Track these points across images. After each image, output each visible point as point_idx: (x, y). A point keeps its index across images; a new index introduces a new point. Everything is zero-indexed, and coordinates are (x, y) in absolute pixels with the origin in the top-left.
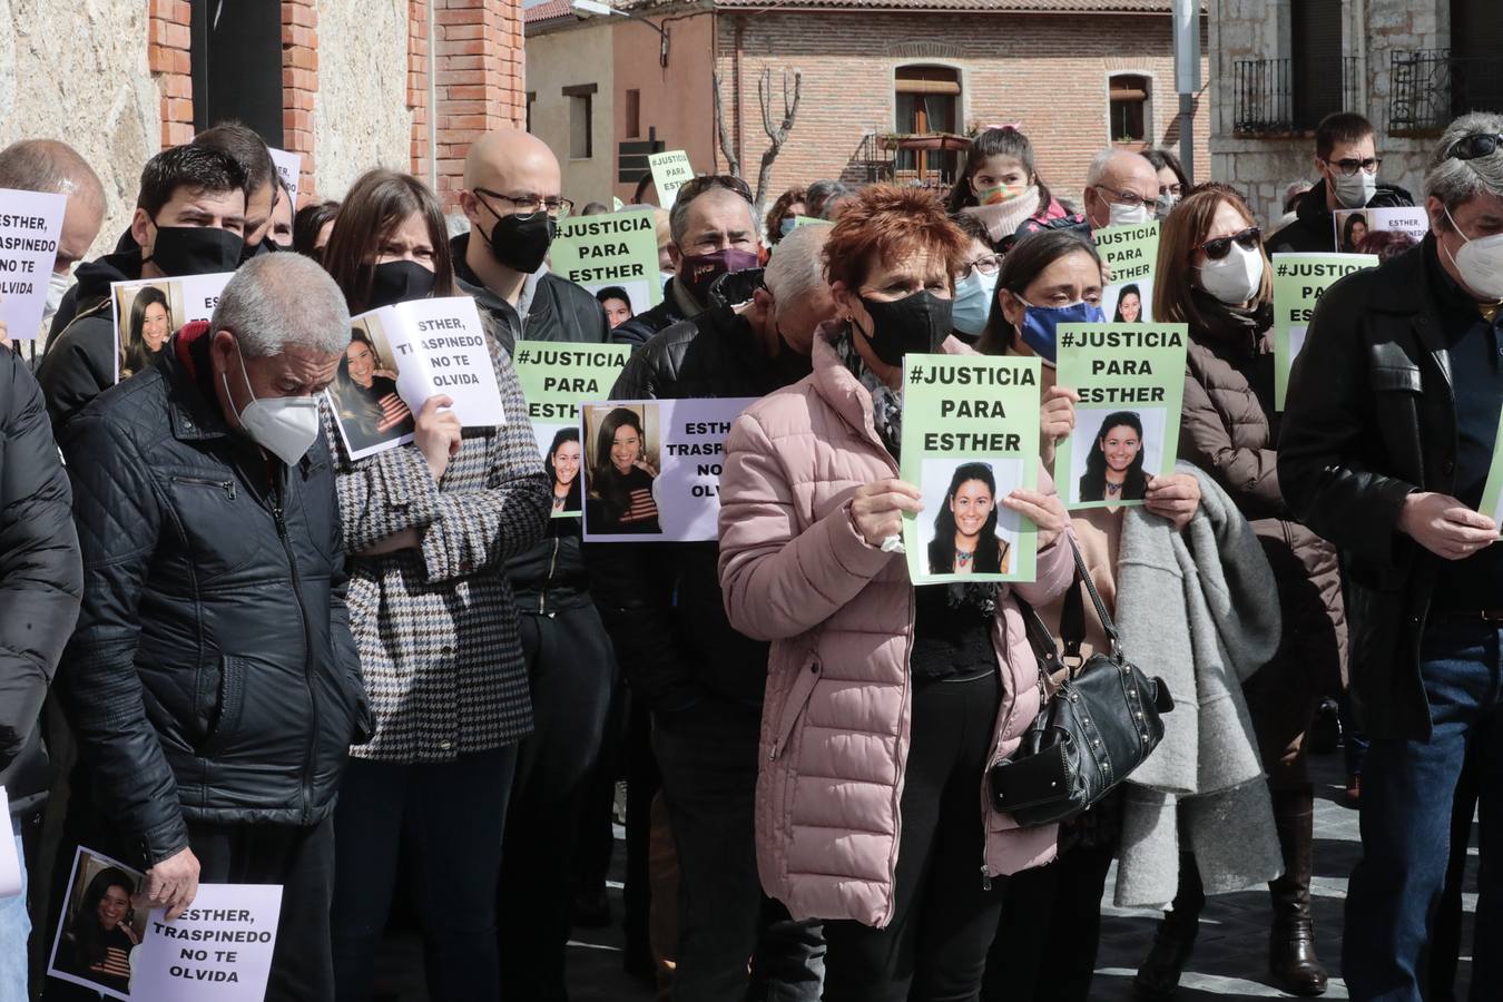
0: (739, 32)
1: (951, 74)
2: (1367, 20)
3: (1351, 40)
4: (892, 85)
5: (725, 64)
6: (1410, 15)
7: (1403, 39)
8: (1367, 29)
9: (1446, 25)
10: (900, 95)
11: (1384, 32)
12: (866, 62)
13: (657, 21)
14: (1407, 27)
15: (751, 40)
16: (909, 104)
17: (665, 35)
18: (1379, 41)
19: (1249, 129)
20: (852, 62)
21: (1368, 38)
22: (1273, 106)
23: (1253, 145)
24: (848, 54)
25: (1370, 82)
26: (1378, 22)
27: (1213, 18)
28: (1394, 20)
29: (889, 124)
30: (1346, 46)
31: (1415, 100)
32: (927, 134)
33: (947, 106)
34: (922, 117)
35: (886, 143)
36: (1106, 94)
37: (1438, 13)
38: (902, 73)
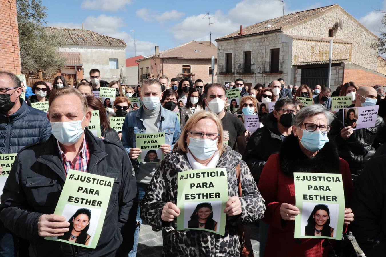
0: (163, 61)
1: (189, 66)
2: (235, 60)
3: (233, 63)
4: (182, 67)
5: (161, 65)
6: (240, 59)
7: (239, 62)
8: (235, 61)
9: (244, 60)
10: (183, 69)
11: (237, 61)
12: (179, 65)
13: (154, 59)
14: (240, 60)
15: (164, 62)
16: (184, 70)
17: (155, 61)
18: (236, 62)
19: (221, 73)
20: (177, 65)
21: (235, 62)
22: (224, 71)
23: (222, 75)
24: (177, 64)
25: (235, 68)
26: (236, 60)
27: (218, 59)
28: (238, 60)
29: (181, 72)
30: (232, 63)
31: (240, 70)
32: (186, 74)
33: (189, 70)
34: (186, 71)
35: (181, 75)
36: (209, 69)
37: (243, 59)
38: (183, 66)
